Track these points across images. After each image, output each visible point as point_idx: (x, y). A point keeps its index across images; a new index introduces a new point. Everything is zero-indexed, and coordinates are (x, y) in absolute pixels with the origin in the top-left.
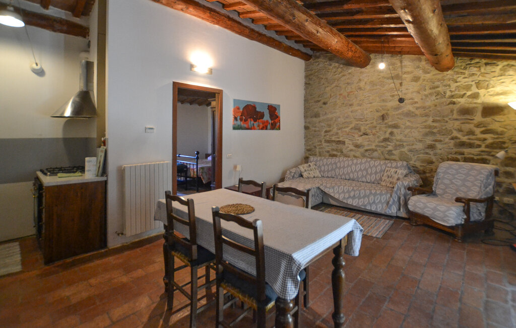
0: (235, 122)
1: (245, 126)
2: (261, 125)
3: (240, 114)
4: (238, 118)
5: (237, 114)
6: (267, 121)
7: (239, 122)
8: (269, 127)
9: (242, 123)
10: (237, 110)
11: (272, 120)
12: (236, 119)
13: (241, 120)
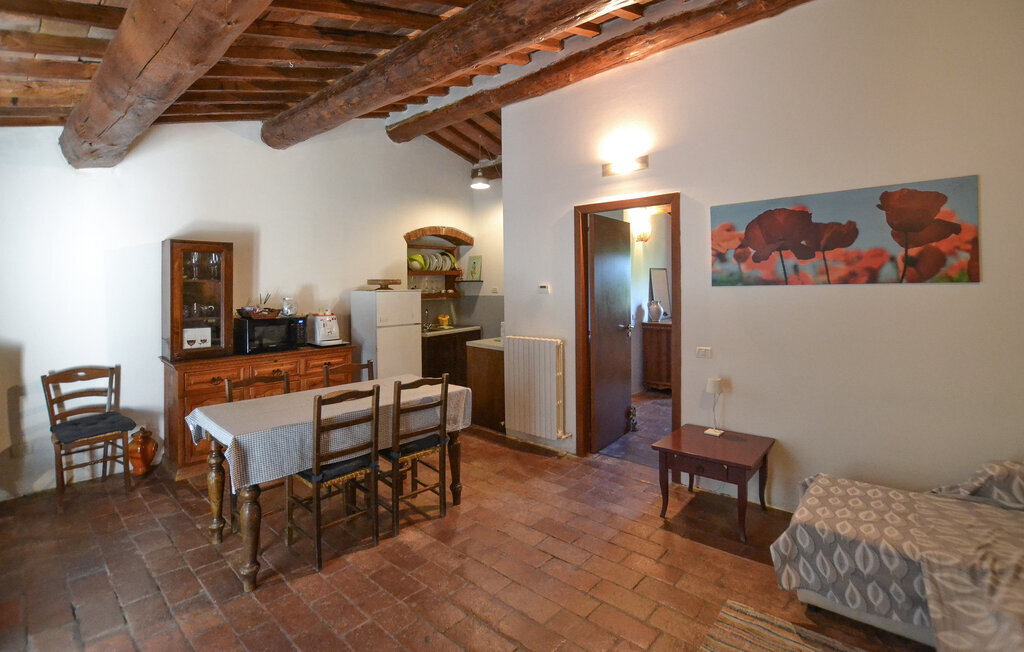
0: (719, 266)
1: (761, 273)
2: (841, 269)
3: (738, 243)
4: (730, 255)
5: (724, 245)
6: (879, 253)
7: (732, 265)
8: (888, 270)
9: (743, 266)
10: (726, 234)
11: (906, 245)
12: (720, 257)
13: (740, 258)
